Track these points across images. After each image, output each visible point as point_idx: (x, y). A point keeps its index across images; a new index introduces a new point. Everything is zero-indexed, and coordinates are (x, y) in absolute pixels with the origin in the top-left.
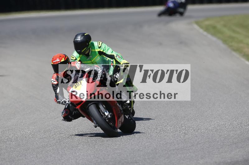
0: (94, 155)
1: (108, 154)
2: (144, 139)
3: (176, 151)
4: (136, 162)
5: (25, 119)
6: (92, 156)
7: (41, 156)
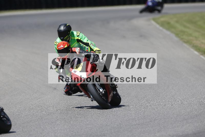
0: (70, 129)
1: (81, 128)
2: (111, 116)
3: (137, 126)
4: (104, 135)
5: (13, 99)
6: (68, 130)
7: (26, 130)
